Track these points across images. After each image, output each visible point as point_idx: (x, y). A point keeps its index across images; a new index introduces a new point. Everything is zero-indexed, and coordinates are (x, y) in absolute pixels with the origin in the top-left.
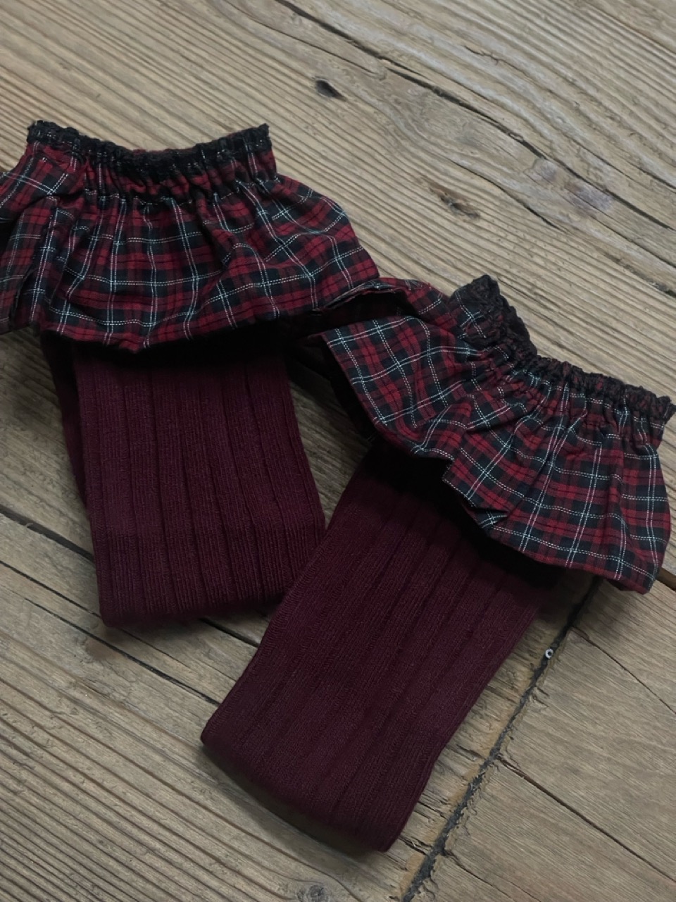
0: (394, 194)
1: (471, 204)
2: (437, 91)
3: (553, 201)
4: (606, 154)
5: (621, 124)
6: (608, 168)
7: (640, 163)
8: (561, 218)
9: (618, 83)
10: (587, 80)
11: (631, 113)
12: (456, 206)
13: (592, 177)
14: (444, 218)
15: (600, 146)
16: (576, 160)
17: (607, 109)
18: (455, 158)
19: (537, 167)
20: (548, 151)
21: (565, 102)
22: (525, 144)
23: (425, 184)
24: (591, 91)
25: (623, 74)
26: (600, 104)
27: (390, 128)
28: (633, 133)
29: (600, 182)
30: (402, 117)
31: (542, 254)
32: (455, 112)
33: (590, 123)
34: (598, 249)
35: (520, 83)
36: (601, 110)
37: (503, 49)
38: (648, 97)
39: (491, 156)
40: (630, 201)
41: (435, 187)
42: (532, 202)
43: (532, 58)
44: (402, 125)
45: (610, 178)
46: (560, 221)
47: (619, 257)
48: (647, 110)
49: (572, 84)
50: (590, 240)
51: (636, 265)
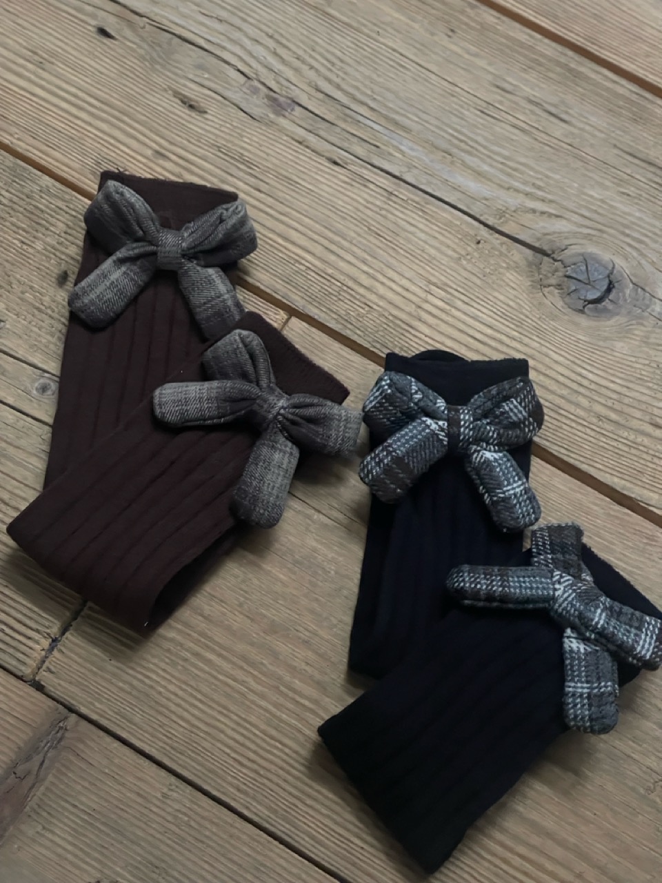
0: (147, 96)
1: (202, 104)
2: (180, 37)
3: (258, 106)
4: (294, 80)
5: (304, 62)
6: (294, 88)
7: (316, 85)
8: (263, 116)
9: (301, 37)
10: (281, 35)
11: (311, 56)
12: (191, 107)
13: (284, 93)
14: (184, 112)
15: (289, 74)
16: (273, 82)
17: (294, 53)
18: (191, 76)
19: (247, 85)
20: (254, 76)
21: (267, 47)
22: (239, 70)
23: (170, 92)
24: (284, 41)
25: (305, 33)
26: (289, 49)
27: (148, 57)
28: (312, 67)
29: (290, 96)
30: (155, 51)
31: (249, 136)
32: (191, 50)
33: (283, 61)
34: (287, 135)
35: (237, 35)
36: (290, 53)
37: (224, 14)
38: (321, 47)
39: (216, 77)
40: (310, 108)
41: (176, 94)
42: (243, 106)
43: (245, 21)
44: (155, 55)
45: (296, 93)
46: (261, 117)
47: (301, 140)
48: (321, 54)
49: (271, 37)
50: (282, 130)
51: (312, 145)
